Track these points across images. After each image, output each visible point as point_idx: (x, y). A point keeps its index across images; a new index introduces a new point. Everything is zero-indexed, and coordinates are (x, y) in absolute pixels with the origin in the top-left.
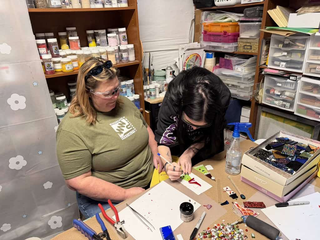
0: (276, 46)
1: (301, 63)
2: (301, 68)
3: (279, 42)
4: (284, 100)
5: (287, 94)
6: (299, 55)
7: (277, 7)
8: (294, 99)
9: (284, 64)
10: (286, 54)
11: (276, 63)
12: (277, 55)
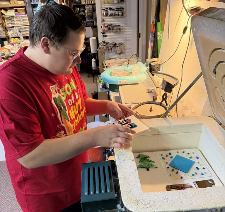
0: (7, 20)
1: (15, 23)
2: (15, 25)
3: (7, 19)
4: (15, 34)
5: (15, 32)
6: (13, 22)
7: (3, 10)
8: (17, 33)
9: (11, 24)
10: (10, 22)
11: (9, 24)
12: (8, 22)
